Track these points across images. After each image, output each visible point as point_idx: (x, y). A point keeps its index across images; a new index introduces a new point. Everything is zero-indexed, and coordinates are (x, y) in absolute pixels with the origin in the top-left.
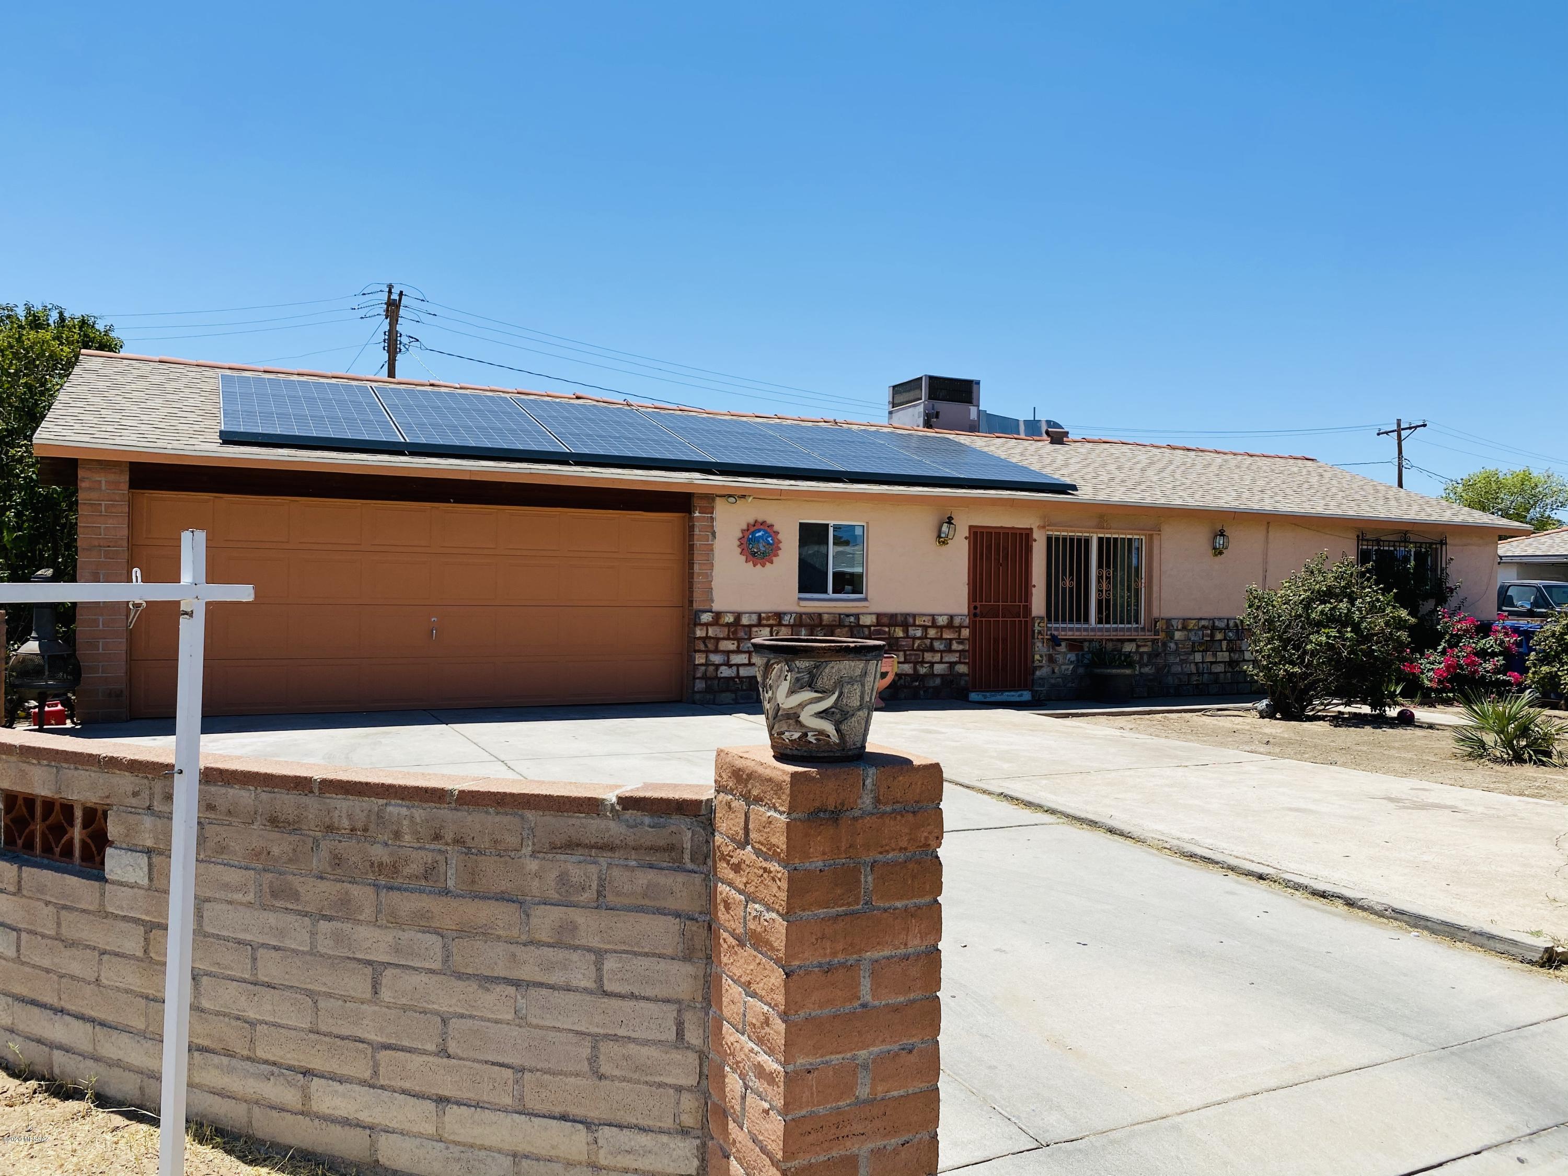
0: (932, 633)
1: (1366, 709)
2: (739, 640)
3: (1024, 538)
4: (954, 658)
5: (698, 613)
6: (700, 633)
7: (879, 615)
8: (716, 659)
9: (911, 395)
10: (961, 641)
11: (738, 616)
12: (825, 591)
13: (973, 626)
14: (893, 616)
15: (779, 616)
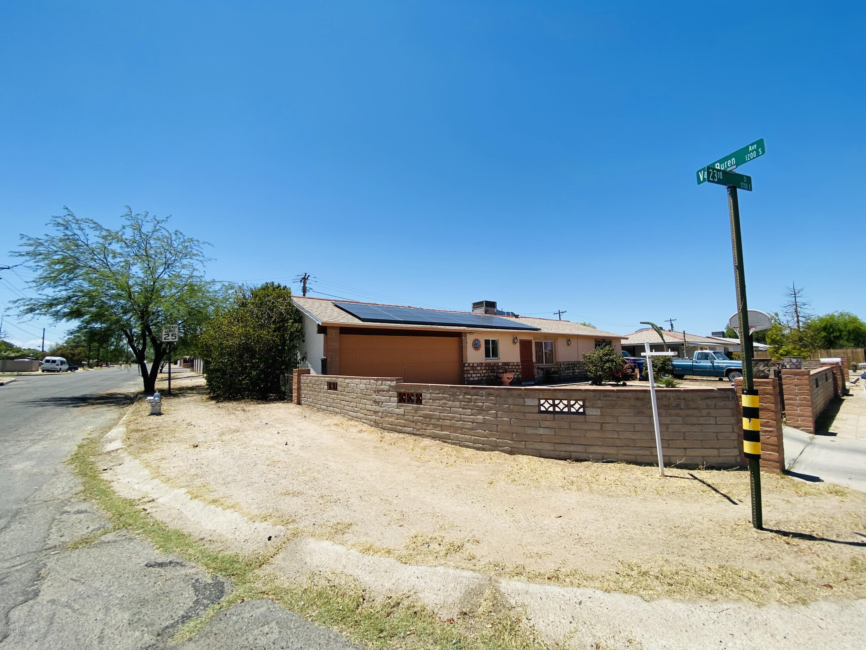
0: (514, 367)
1: (615, 383)
2: (474, 370)
3: (530, 342)
4: (518, 373)
5: (465, 363)
6: (465, 369)
7: (502, 363)
8: (469, 375)
9: (480, 305)
10: (520, 369)
11: (473, 364)
12: (490, 357)
13: (522, 365)
14: (505, 363)
15: (482, 364)
